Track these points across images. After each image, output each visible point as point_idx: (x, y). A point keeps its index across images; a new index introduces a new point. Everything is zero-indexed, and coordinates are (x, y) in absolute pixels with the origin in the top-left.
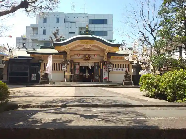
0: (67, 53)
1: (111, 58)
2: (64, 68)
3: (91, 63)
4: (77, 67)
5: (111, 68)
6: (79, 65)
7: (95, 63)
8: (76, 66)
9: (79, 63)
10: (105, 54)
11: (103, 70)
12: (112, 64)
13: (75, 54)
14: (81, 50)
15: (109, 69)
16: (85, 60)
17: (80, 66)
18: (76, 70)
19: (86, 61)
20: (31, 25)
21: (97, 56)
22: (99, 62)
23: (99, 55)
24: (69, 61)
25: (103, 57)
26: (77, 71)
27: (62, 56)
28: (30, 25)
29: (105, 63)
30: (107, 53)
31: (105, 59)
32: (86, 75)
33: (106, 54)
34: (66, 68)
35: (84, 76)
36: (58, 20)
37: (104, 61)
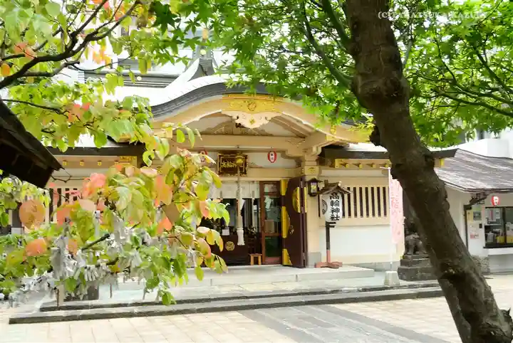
1: (333, 166)
3: (247, 186)
5: (340, 207)
7: (262, 184)
10: (314, 149)
11: (304, 216)
12: (342, 192)
15: (335, 214)
16: (224, 172)
22: (277, 184)
23: (283, 153)
25: (299, 162)
29: (314, 187)
31: (310, 171)
33: (317, 150)
37: (308, 179)
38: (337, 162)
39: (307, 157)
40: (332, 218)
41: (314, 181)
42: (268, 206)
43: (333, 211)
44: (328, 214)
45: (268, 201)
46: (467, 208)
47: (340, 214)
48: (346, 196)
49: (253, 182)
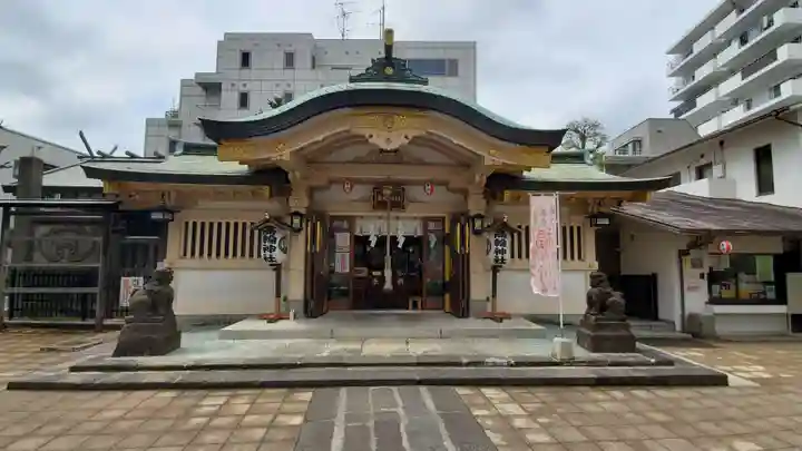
0: (290, 176)
1: (502, 199)
2: (272, 249)
3: (408, 223)
4: (343, 240)
5: (508, 248)
6: (350, 230)
7: (426, 220)
8: (338, 235)
9: (351, 219)
10: (477, 178)
11: (464, 257)
12: (512, 232)
13: (332, 182)
14: (358, 161)
15: (500, 256)
16: (380, 205)
17: (357, 233)
18: (338, 256)
19: (384, 213)
20: (197, 75)
21: (435, 188)
22: (444, 218)
23: (445, 184)
24: (301, 215)
25: (465, 193)
26: (343, 257)
27: (266, 190)
28: (193, 77)
29: (478, 224)
30: (488, 178)
31: (476, 205)
32: (382, 279)
33: (480, 178)
34: (284, 251)
35: (376, 281)
36: (290, 60)
37: (472, 214)
38: (507, 194)
39: (471, 189)
40: (497, 261)
41: (480, 216)
42: (432, 246)
43: (497, 252)
44: (492, 255)
45: (433, 239)
46: (682, 254)
47: (507, 256)
48: (515, 235)
49: (415, 218)
